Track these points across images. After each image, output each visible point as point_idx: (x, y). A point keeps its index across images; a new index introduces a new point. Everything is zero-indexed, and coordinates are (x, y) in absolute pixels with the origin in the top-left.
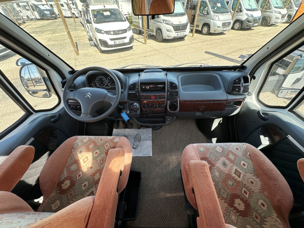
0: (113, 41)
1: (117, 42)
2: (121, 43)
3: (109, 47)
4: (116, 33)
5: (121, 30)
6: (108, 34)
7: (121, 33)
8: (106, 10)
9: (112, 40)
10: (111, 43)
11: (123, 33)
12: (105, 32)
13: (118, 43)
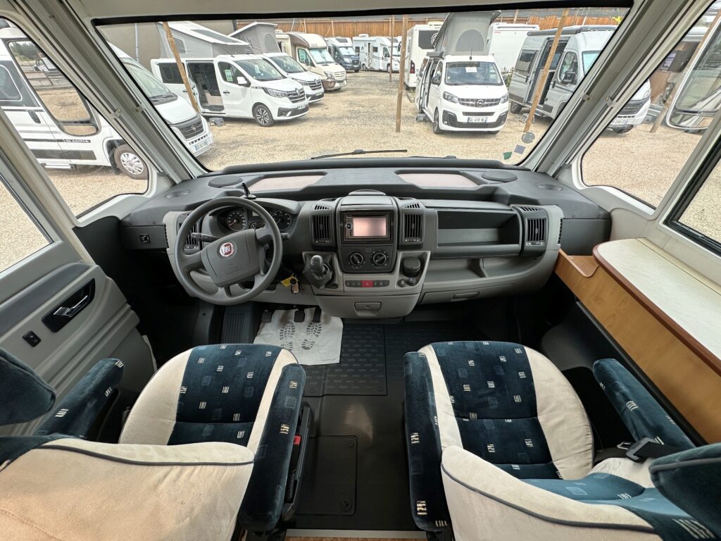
0: (467, 117)
1: (474, 119)
2: (480, 121)
3: (455, 126)
4: (477, 103)
5: (488, 100)
6: (463, 104)
7: (487, 105)
8: (471, 64)
9: (466, 114)
10: (462, 119)
11: (491, 105)
12: (459, 99)
13: (474, 121)
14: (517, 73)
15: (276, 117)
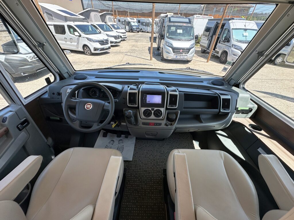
14: (204, 36)
15: (93, 52)
